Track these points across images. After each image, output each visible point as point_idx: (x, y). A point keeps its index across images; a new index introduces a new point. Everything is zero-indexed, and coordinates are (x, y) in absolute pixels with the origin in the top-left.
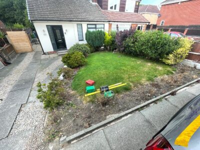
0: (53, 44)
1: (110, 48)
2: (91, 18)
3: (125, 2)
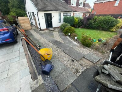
0: (46, 24)
1: (77, 26)
2: (65, 10)
3: (79, 1)
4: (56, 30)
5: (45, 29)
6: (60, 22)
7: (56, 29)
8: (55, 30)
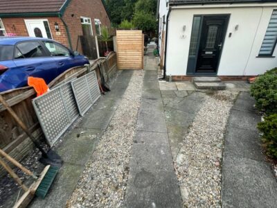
4: (226, 93)
5: (179, 77)
6: (270, 56)
7: (230, 85)
8: (223, 88)
